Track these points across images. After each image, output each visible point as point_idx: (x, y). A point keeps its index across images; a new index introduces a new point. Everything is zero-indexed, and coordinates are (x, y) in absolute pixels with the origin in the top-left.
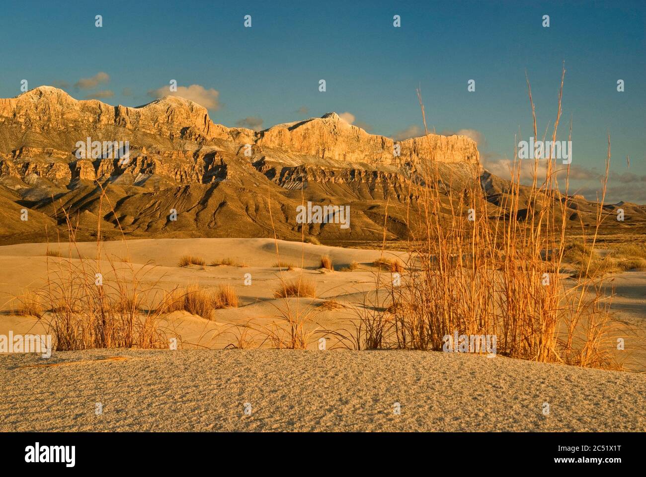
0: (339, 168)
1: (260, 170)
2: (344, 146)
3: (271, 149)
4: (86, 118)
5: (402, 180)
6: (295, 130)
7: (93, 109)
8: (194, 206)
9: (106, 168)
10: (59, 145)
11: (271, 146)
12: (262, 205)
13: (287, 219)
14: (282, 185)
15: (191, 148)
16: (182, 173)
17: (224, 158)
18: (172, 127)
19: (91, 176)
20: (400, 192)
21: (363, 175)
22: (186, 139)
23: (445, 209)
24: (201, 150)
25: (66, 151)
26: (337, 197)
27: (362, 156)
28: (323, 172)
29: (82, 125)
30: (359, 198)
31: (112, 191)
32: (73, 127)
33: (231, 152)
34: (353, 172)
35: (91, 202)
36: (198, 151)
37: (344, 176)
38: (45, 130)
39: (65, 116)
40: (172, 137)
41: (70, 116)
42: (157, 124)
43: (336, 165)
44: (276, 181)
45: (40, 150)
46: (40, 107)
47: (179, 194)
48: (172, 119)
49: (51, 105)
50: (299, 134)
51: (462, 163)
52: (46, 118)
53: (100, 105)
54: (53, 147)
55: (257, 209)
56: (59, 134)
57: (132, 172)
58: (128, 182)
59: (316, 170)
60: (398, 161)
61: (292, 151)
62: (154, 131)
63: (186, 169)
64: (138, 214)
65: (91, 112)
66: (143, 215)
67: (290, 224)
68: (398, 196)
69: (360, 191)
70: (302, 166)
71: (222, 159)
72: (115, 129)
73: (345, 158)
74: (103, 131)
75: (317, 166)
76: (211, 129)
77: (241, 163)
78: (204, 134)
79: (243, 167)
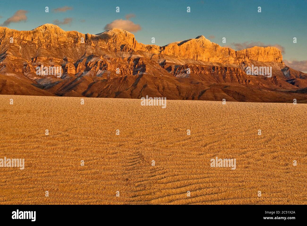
0: (206, 66)
1: (163, 68)
2: (208, 54)
3: (169, 56)
4: (70, 41)
5: (241, 72)
6: (181, 45)
7: (74, 35)
8: (130, 87)
9: (81, 67)
10: (56, 55)
11: (169, 54)
12: (166, 86)
13: (180, 93)
14: (175, 75)
15: (126, 56)
16: (122, 69)
17: (144, 61)
18: (116, 45)
19: (74, 72)
20: (240, 78)
21: (219, 69)
22: (123, 51)
23: (265, 87)
24: (132, 57)
25: (60, 58)
26: (206, 81)
27: (218, 59)
28: (198, 68)
29: (68, 44)
30: (217, 82)
31: (86, 80)
32: (63, 46)
33: (148, 58)
34: (214, 68)
35: (75, 86)
36: (130, 57)
37: (209, 70)
38: (49, 47)
39: (59, 40)
40: (116, 50)
41: (61, 40)
42: (108, 43)
43: (204, 64)
44: (172, 73)
45: (46, 58)
46: (46, 35)
47: (121, 81)
48: (116, 41)
49: (51, 34)
50: (184, 47)
51: (273, 62)
52: (49, 41)
53: (77, 33)
54: (53, 56)
55: (164, 89)
56: (56, 49)
57: (95, 69)
58: (93, 75)
59: (194, 67)
60: (237, 61)
61: (180, 57)
62: (106, 47)
63: (124, 67)
64: (100, 91)
65: (72, 37)
66: (103, 92)
67: (182, 96)
68: (239, 81)
69: (218, 78)
70: (186, 65)
71: (143, 62)
72: (85, 46)
73: (209, 60)
74: (79, 47)
75: (194, 65)
76: (136, 46)
77: (153, 64)
78: (133, 48)
79: (154, 66)
